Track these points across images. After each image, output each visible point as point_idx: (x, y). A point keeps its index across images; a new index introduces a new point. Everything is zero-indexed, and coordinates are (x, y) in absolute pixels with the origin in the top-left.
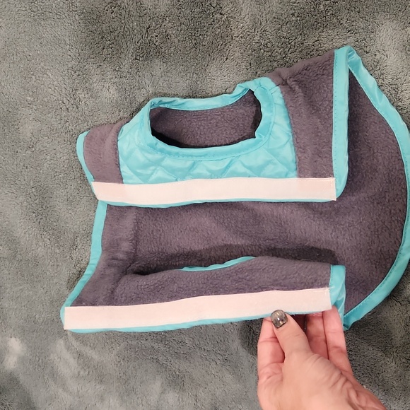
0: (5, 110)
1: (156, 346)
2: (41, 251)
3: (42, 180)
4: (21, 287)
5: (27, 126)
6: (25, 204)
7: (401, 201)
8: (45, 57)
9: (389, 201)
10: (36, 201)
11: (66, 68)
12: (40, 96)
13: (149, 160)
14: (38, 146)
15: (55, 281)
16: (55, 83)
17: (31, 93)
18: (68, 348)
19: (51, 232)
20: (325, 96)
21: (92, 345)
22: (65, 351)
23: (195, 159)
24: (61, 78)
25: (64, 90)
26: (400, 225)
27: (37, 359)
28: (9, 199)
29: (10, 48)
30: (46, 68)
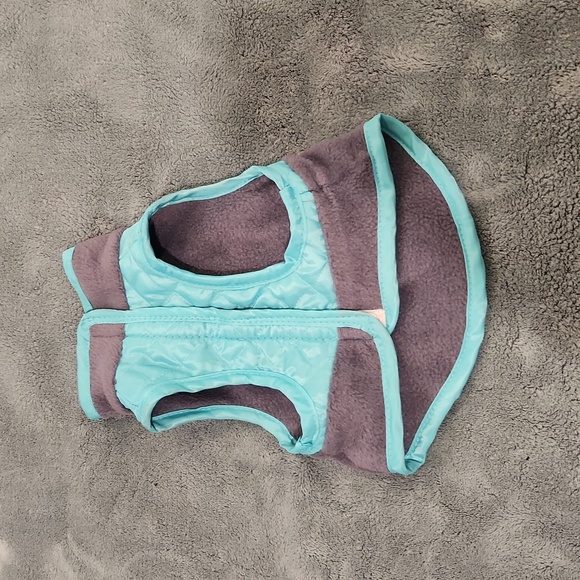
0: (8, 240)
1: (180, 560)
2: (40, 425)
3: (48, 331)
4: (13, 471)
5: (32, 262)
6: (24, 362)
7: (459, 274)
8: (60, 177)
9: (445, 276)
10: (38, 359)
11: (84, 191)
12: (51, 225)
13: (159, 285)
14: (46, 288)
15: (56, 464)
16: (71, 210)
17: (40, 221)
18: (67, 557)
19: (54, 400)
20: (369, 210)
21: (98, 554)
22: (62, 560)
23: (214, 288)
24: (77, 204)
25: (79, 219)
26: (461, 305)
27: (27, 569)
28: (5, 354)
29: (18, 164)
30: (60, 190)
